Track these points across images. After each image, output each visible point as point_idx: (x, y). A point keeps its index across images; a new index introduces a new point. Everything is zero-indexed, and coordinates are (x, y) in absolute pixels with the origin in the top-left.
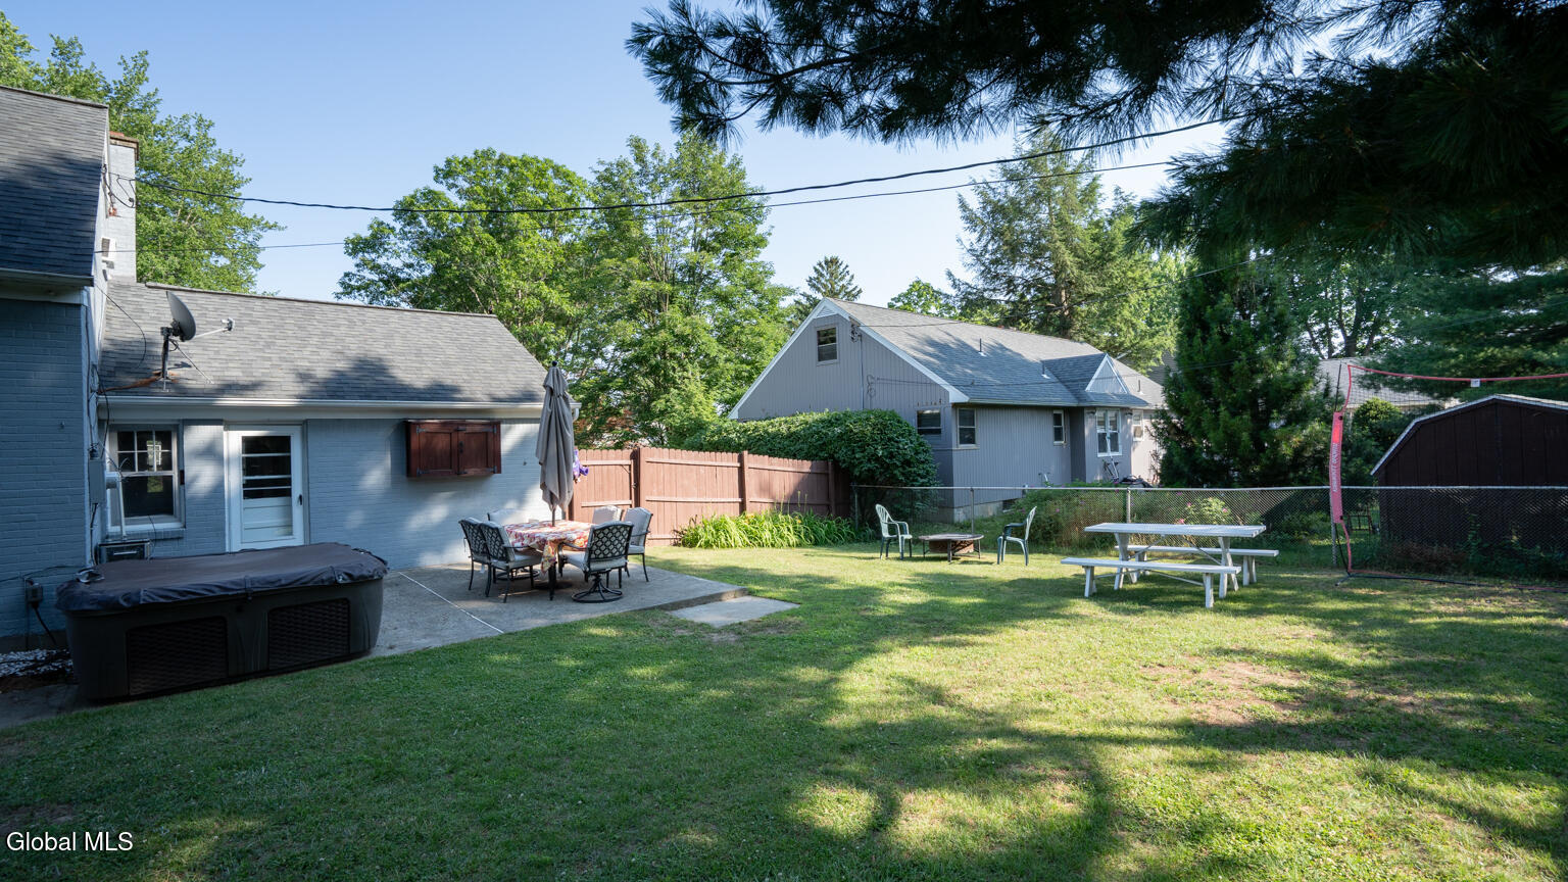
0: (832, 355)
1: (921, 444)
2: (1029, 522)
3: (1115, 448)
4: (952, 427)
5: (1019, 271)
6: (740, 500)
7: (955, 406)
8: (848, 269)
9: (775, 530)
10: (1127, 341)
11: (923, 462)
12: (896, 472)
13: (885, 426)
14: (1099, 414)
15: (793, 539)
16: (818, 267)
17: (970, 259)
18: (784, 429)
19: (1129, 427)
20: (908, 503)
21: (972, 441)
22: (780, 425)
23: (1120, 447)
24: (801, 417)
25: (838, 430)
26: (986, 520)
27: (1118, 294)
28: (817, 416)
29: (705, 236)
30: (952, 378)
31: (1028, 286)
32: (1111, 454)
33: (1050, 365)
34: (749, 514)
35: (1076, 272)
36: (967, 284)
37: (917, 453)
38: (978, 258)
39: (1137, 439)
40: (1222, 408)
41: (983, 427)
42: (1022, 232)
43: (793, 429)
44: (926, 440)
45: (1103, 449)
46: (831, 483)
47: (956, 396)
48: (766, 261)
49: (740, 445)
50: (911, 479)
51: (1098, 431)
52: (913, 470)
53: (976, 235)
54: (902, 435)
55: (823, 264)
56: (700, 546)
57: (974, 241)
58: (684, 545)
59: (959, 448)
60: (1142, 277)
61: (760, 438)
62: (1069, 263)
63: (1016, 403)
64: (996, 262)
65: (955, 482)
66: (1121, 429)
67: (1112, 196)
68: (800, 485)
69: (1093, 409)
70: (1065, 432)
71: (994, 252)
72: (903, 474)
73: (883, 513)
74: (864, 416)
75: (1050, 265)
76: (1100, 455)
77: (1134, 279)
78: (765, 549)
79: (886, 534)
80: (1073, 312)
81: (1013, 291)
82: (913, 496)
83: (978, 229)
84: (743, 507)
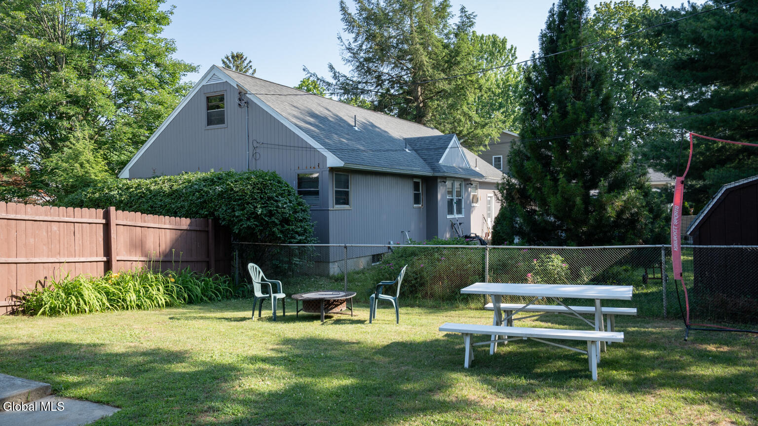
0: (221, 121)
1: (299, 204)
2: (400, 279)
3: (459, 212)
4: (329, 189)
5: (385, 69)
6: (105, 259)
7: (332, 170)
8: (251, 64)
9: (142, 291)
10: (465, 130)
11: (301, 221)
12: (275, 229)
13: (265, 186)
14: (448, 183)
15: (162, 299)
16: (225, 60)
17: (348, 55)
18: (166, 188)
19: (469, 195)
20: (286, 259)
21: (346, 202)
22: (164, 183)
23: (463, 210)
24: (186, 177)
25: (219, 189)
26: (358, 273)
27: (459, 93)
28: (200, 175)
29: (106, 7)
30: (329, 145)
31: (392, 82)
32: (457, 216)
33: (411, 142)
34: (114, 275)
35: (431, 70)
36: (345, 76)
37: (295, 212)
38: (355, 55)
39: (474, 204)
40: (561, 176)
41: (358, 189)
42: (390, 37)
43: (175, 187)
44: (306, 201)
45: (451, 212)
46: (211, 241)
47: (333, 161)
48: (169, 38)
49: (121, 202)
50: (289, 236)
51: (448, 197)
52: (291, 228)
53: (354, 35)
54: (281, 195)
55: (230, 58)
56: (44, 313)
57: (352, 40)
58: (24, 313)
59: (335, 208)
60: (477, 80)
61: (143, 196)
62: (425, 63)
63: (385, 170)
64: (368, 60)
65: (331, 239)
66: (464, 195)
67: (459, 14)
68: (175, 244)
69: (444, 179)
70: (423, 198)
71: (367, 52)
72: (282, 232)
73: (255, 272)
74: (245, 176)
75: (410, 66)
76: (449, 217)
77: (471, 81)
78: (128, 313)
79: (258, 294)
80: (425, 105)
81: (381, 85)
82: (290, 253)
83: (355, 30)
84: (108, 266)
